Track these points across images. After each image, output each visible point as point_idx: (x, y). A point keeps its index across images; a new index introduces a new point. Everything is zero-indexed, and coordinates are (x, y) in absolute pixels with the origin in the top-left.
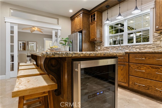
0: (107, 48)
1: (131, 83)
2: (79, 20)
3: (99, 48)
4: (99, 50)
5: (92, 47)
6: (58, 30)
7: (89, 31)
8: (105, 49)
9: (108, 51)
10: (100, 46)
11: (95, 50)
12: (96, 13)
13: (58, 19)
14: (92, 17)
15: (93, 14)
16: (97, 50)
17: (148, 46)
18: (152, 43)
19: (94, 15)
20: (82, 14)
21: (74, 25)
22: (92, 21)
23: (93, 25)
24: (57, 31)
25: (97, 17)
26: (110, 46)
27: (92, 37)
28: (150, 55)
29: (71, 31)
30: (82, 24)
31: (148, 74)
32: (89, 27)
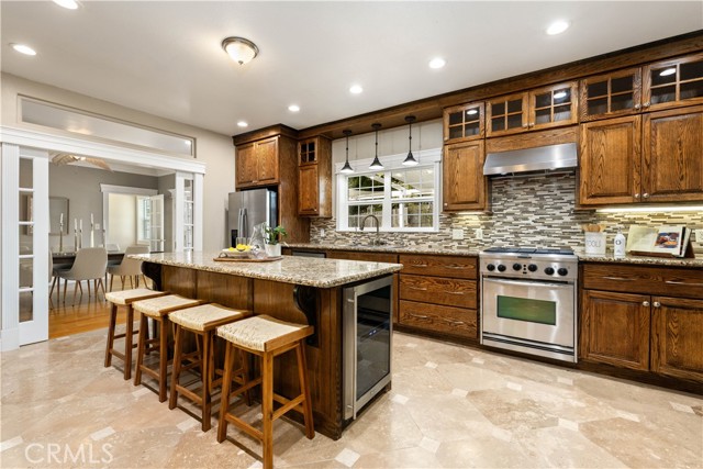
0: (343, 234)
1: (402, 315)
2: (265, 151)
3: (323, 234)
4: (323, 238)
5: (303, 230)
6: (197, 175)
7: (296, 188)
8: (339, 236)
9: (347, 241)
10: (325, 227)
11: (310, 237)
12: (316, 141)
13: (195, 139)
14: (304, 148)
15: (308, 142)
16: (316, 237)
17: (432, 237)
18: (438, 231)
19: (312, 147)
20: (276, 138)
21: (247, 163)
22: (303, 159)
23: (309, 172)
24: (190, 178)
25: (320, 152)
26: (353, 229)
27: (305, 204)
28: (435, 258)
29: (237, 177)
30: (277, 167)
31: (431, 294)
32: (297, 177)
